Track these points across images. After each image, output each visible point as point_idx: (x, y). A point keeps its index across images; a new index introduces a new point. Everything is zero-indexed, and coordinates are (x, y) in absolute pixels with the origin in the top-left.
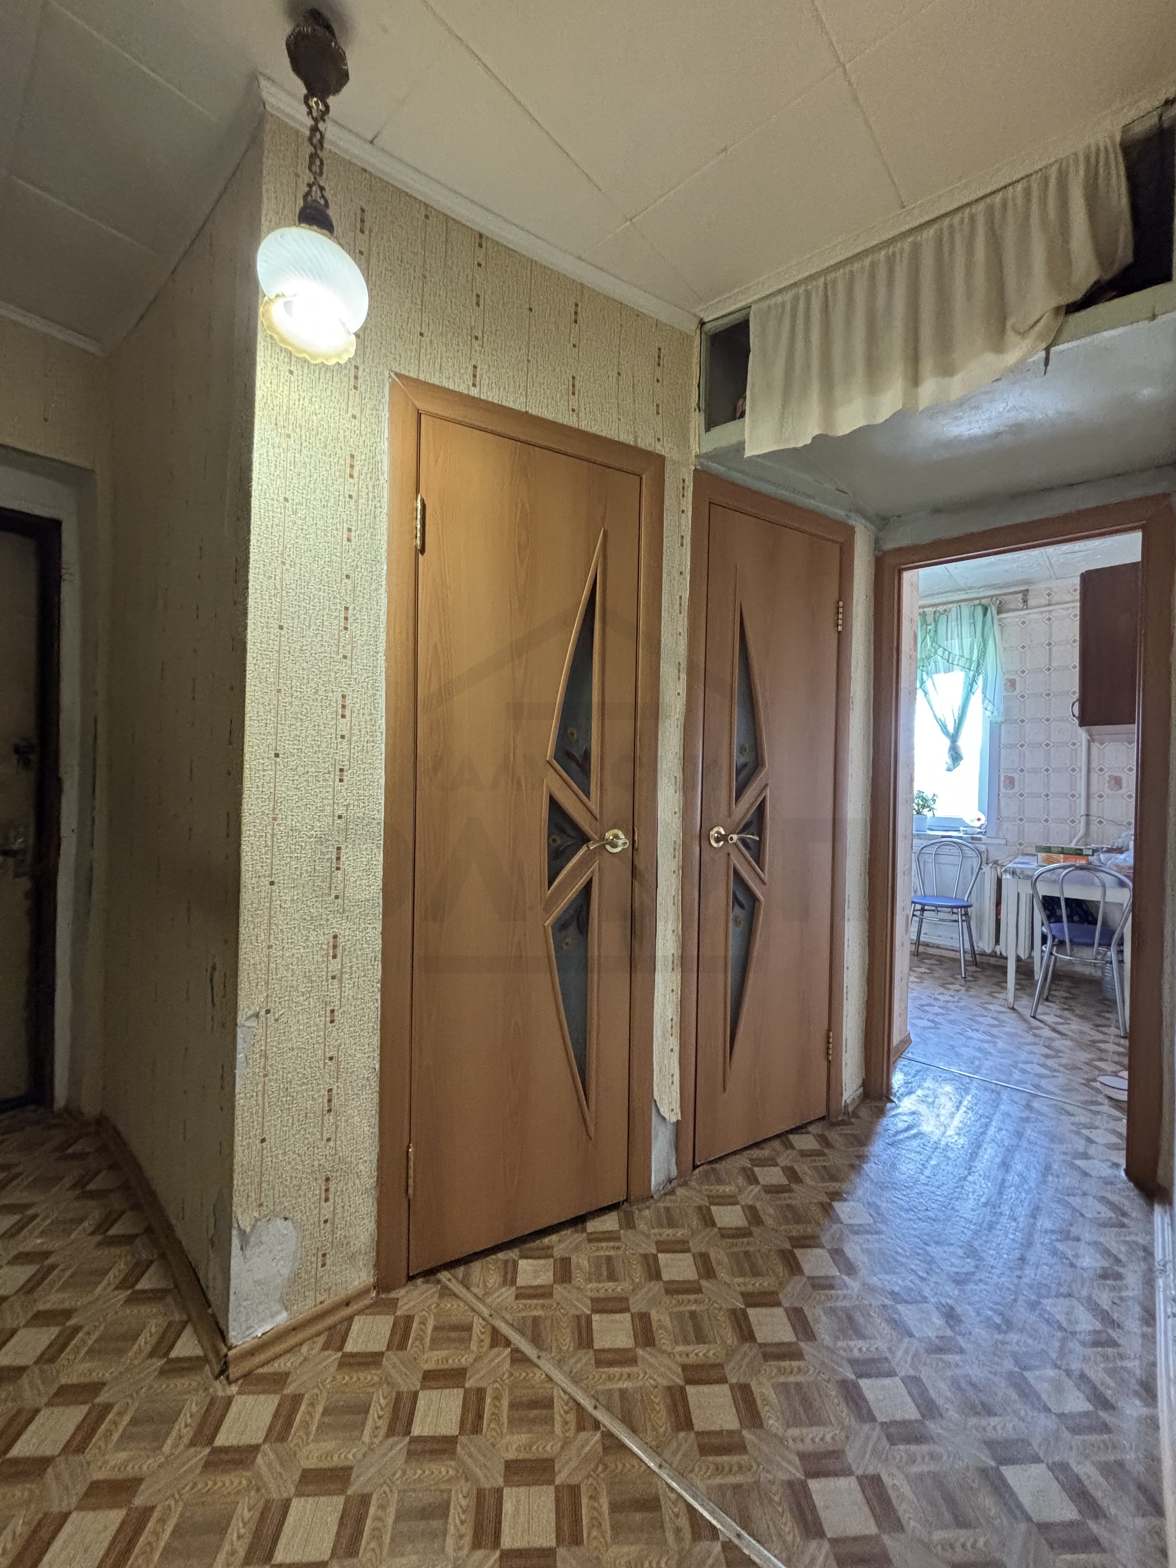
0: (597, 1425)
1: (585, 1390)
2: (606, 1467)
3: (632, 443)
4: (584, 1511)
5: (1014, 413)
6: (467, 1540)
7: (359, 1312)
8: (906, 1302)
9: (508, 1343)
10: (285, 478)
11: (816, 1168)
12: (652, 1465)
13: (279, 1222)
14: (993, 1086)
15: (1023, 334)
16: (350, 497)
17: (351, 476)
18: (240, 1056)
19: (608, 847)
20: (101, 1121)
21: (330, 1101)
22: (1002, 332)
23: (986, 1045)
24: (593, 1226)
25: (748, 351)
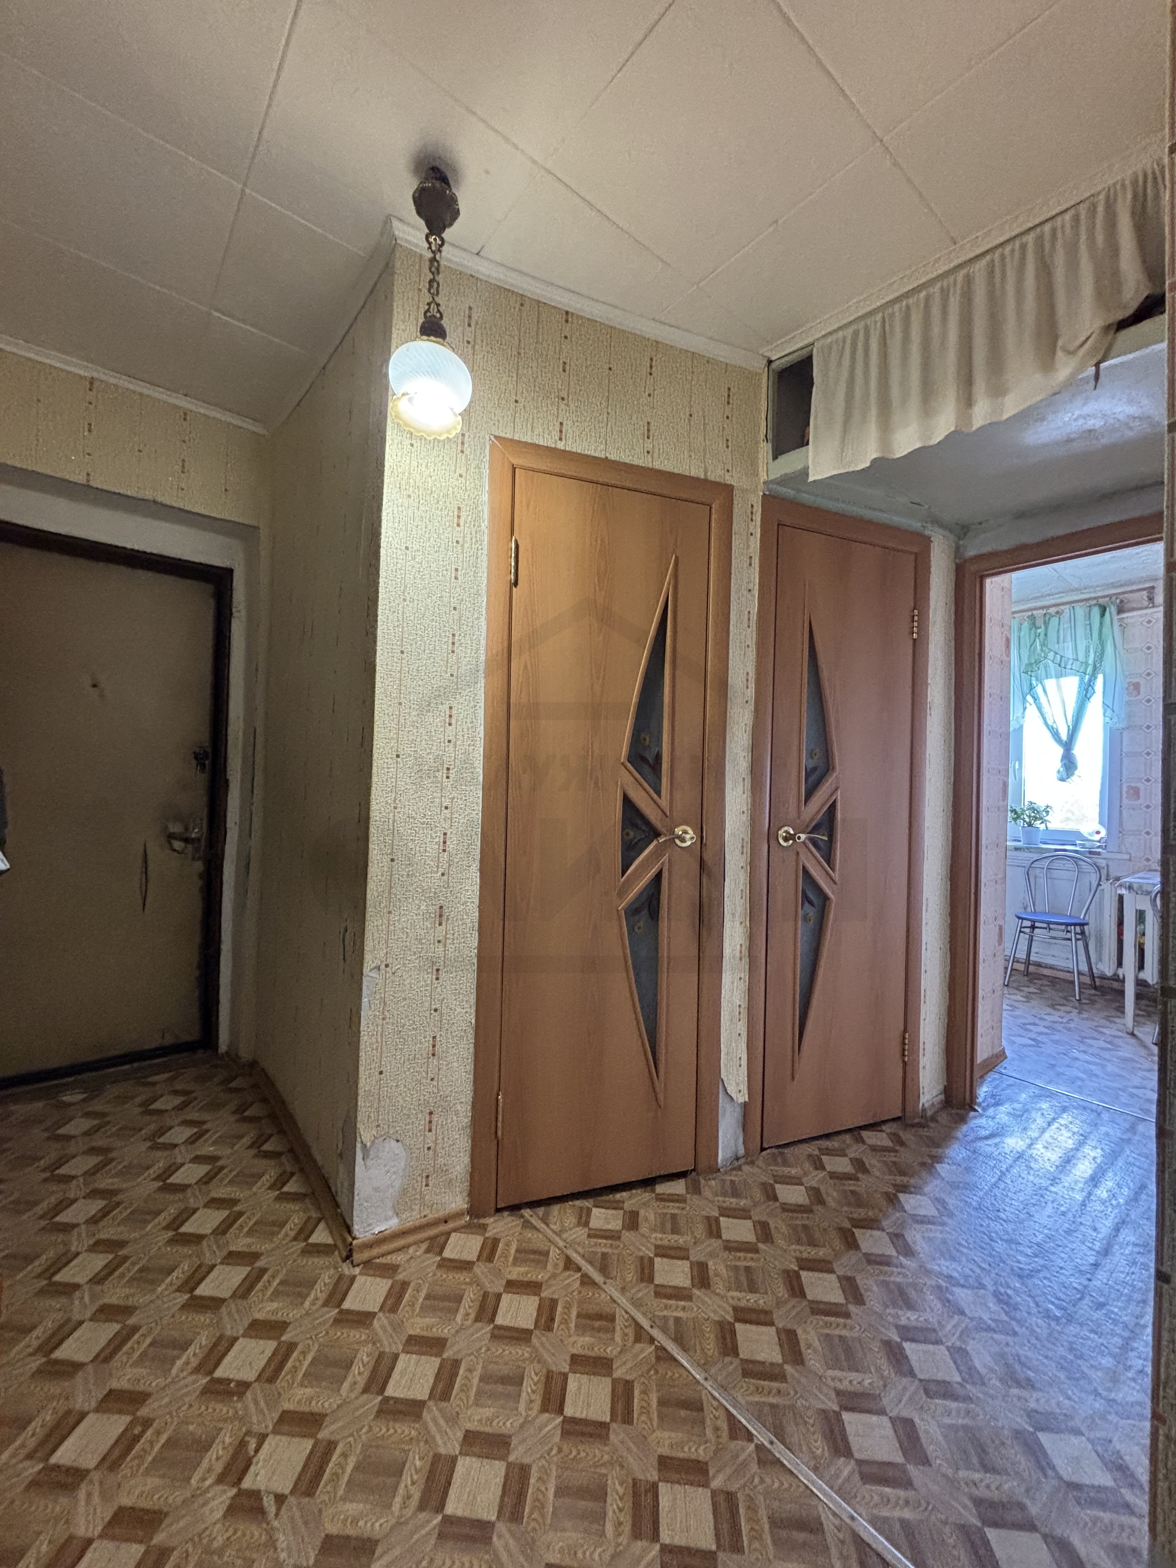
0: (652, 1340)
1: (644, 1314)
2: (657, 1372)
3: (702, 477)
4: (636, 1401)
5: (1081, 421)
6: (537, 1405)
7: (455, 1230)
8: (963, 1286)
9: (579, 1269)
10: (406, 530)
11: (885, 1163)
12: (698, 1377)
13: (393, 1143)
14: (1094, 1107)
15: (1072, 353)
16: (457, 542)
17: (458, 525)
18: (365, 1000)
19: (677, 841)
20: (253, 1064)
21: (434, 1046)
22: (1053, 352)
23: (1093, 1067)
24: (662, 1188)
25: (812, 384)
